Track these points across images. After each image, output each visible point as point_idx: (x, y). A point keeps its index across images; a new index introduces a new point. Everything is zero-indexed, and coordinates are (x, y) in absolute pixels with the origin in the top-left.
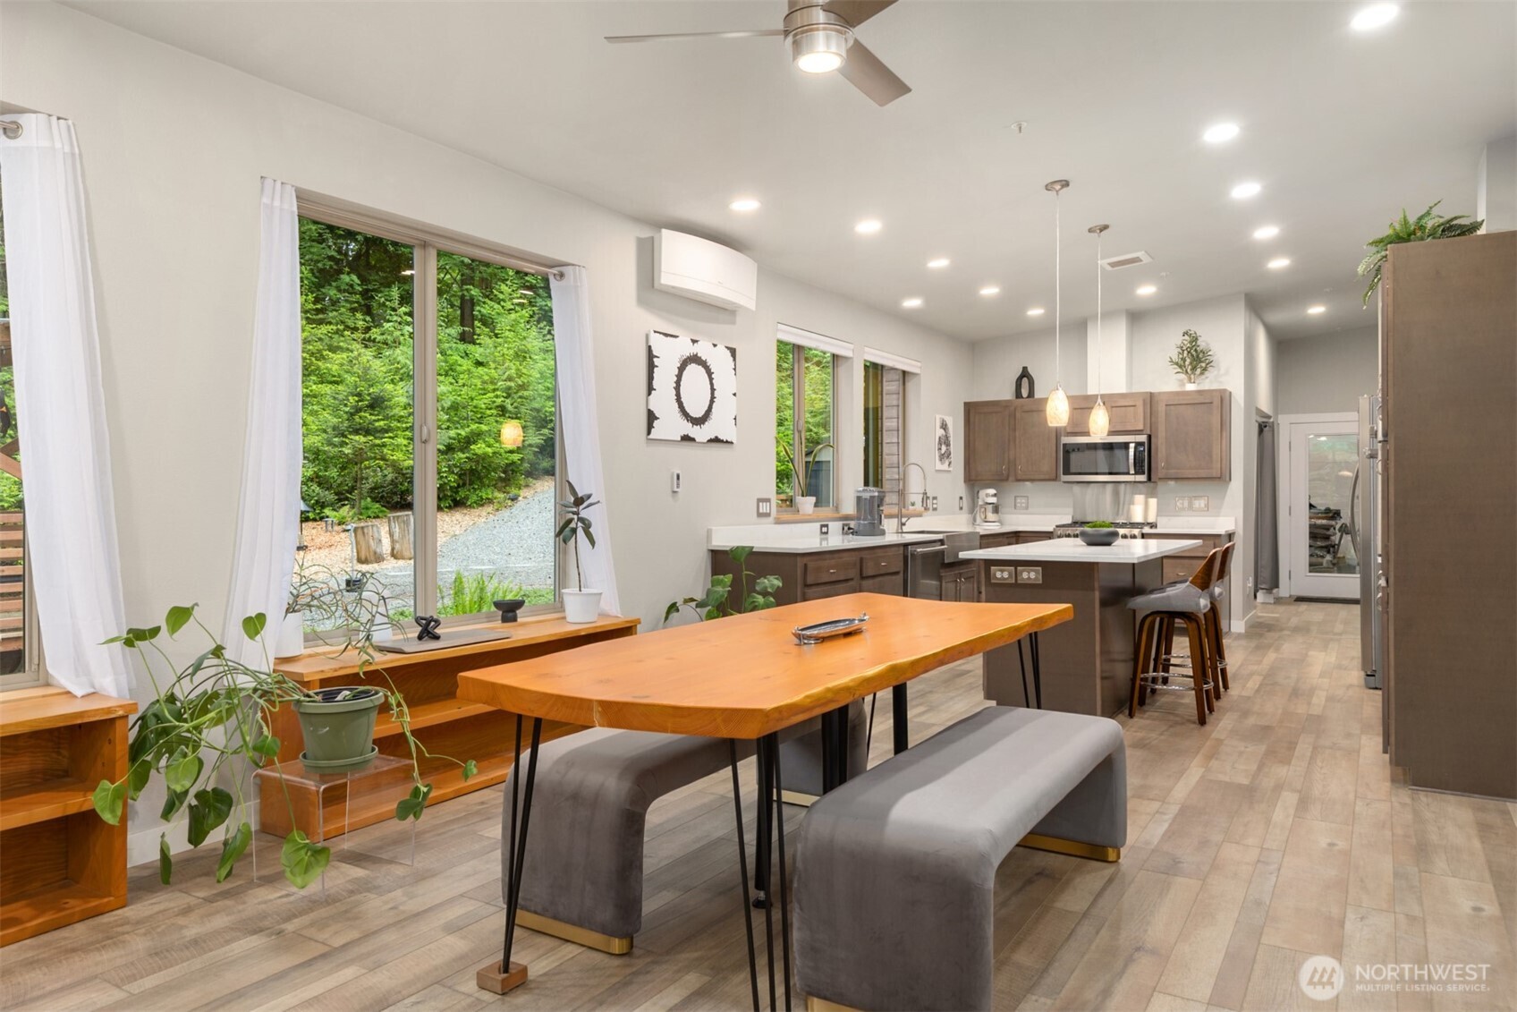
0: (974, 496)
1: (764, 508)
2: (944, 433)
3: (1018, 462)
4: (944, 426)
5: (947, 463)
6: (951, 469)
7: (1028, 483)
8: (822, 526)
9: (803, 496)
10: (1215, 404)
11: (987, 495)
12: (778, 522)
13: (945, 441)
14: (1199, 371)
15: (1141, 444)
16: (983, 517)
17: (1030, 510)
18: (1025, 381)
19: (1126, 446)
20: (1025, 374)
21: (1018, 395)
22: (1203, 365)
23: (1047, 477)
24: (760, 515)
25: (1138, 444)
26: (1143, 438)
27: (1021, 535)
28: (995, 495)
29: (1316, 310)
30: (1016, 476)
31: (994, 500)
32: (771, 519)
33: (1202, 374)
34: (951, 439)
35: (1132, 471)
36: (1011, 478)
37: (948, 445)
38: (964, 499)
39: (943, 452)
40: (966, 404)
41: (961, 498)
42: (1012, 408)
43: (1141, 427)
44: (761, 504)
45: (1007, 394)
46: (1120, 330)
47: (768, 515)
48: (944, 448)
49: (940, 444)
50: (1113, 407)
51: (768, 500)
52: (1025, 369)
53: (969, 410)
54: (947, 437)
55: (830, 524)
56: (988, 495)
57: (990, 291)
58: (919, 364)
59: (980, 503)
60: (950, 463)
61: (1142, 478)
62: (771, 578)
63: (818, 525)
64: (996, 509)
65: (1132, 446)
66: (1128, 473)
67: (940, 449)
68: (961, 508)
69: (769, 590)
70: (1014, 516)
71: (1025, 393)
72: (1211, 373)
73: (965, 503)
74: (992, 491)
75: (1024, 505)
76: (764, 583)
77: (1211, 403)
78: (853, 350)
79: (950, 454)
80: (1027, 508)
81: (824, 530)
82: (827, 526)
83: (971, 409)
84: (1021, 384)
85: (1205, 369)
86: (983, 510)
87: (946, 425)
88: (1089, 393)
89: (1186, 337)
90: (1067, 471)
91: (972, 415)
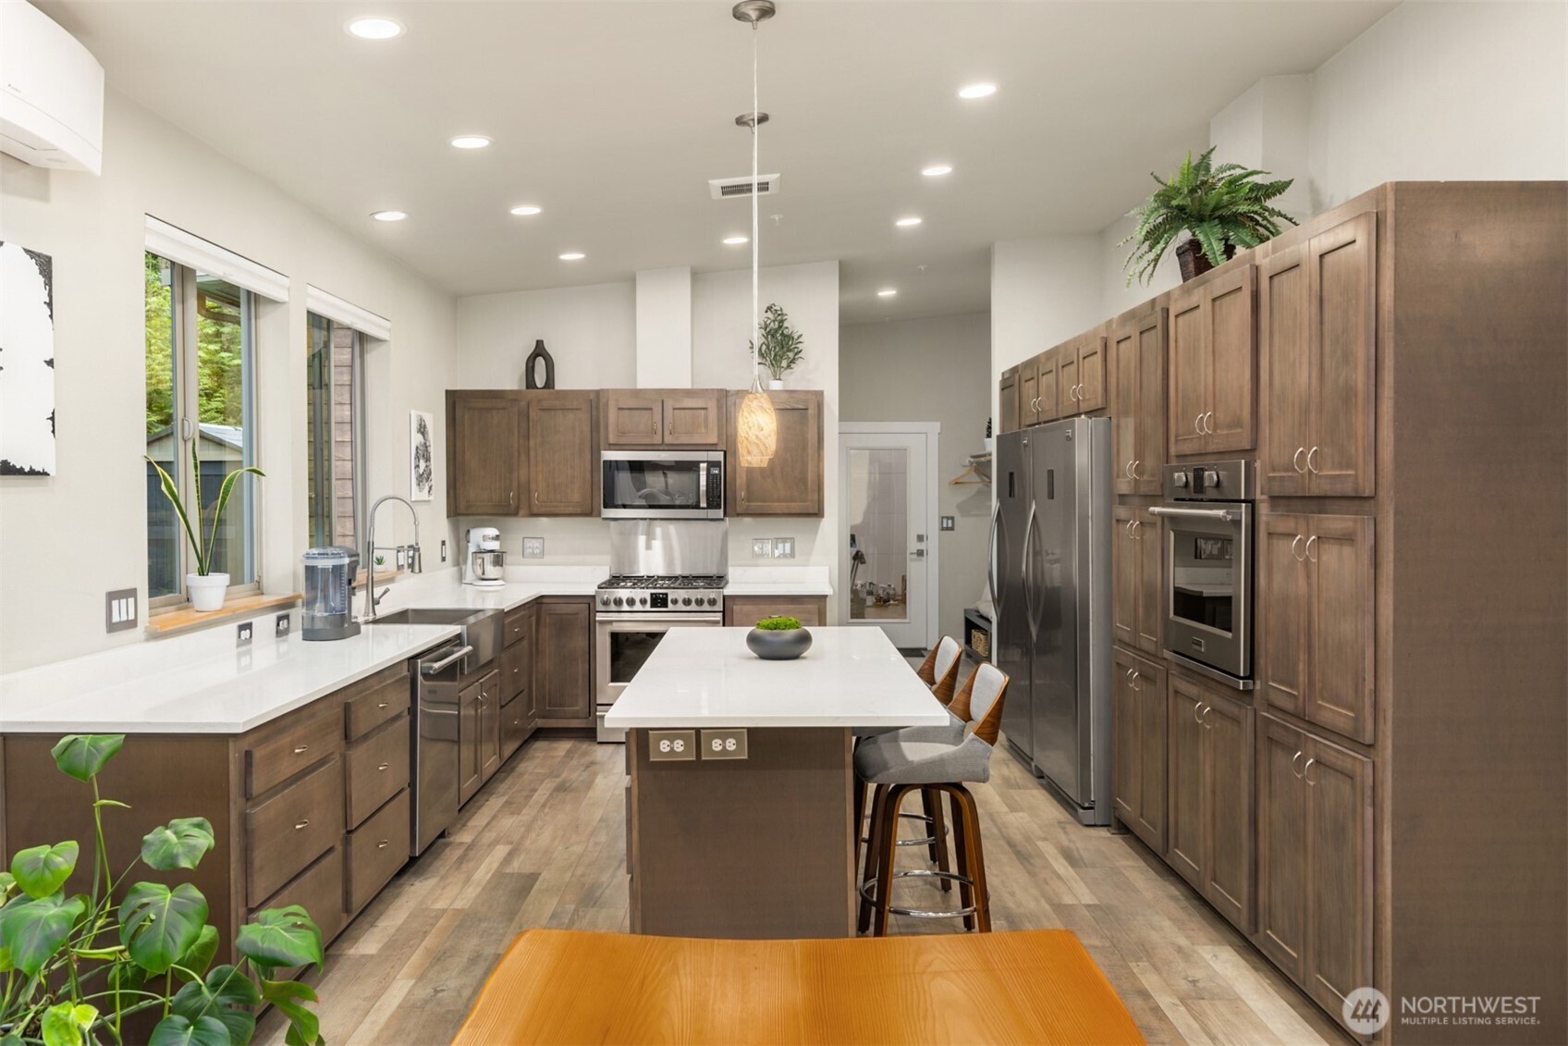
0: (461, 539)
1: (121, 611)
2: (423, 441)
3: (533, 486)
4: (422, 430)
5: (427, 489)
6: (432, 498)
7: (544, 520)
8: (242, 628)
9: (202, 573)
10: (810, 412)
11: (485, 538)
12: (154, 636)
13: (423, 453)
14: (784, 363)
15: (716, 464)
16: (479, 572)
17: (547, 558)
18: (540, 362)
19: (692, 467)
20: (540, 351)
21: (530, 383)
22: (791, 355)
23: (579, 511)
24: (112, 627)
25: (711, 464)
26: (719, 456)
27: (545, 600)
28: (497, 538)
29: (887, 293)
30: (530, 507)
31: (495, 545)
32: (139, 631)
33: (789, 366)
34: (431, 449)
35: (703, 504)
36: (521, 512)
37: (428, 460)
38: (447, 543)
39: (421, 471)
40: (448, 393)
41: (443, 543)
42: (523, 404)
43: (713, 439)
44: (115, 603)
45: (510, 380)
46: (680, 293)
47: (132, 624)
48: (422, 464)
49: (417, 458)
50: (674, 409)
51: (131, 593)
52: (540, 344)
53: (454, 403)
54: (426, 446)
55: (256, 621)
56: (484, 536)
57: (526, 211)
58: (387, 324)
59: (472, 549)
60: (430, 488)
61: (720, 513)
62: (184, 824)
63: (233, 627)
64: (499, 560)
65: (703, 466)
66: (697, 506)
67: (417, 466)
68: (444, 559)
69: (185, 863)
70: (522, 568)
71: (540, 380)
72: (799, 367)
73: (449, 551)
74: (493, 532)
75: (537, 551)
76: (165, 841)
77: (807, 409)
78: (289, 289)
79: (430, 474)
80: (542, 554)
81: (245, 634)
82: (249, 626)
83: (456, 401)
84: (533, 367)
85: (793, 361)
86: (479, 561)
87: (425, 427)
88: (640, 386)
89: (769, 314)
90: (610, 503)
91: (459, 412)
